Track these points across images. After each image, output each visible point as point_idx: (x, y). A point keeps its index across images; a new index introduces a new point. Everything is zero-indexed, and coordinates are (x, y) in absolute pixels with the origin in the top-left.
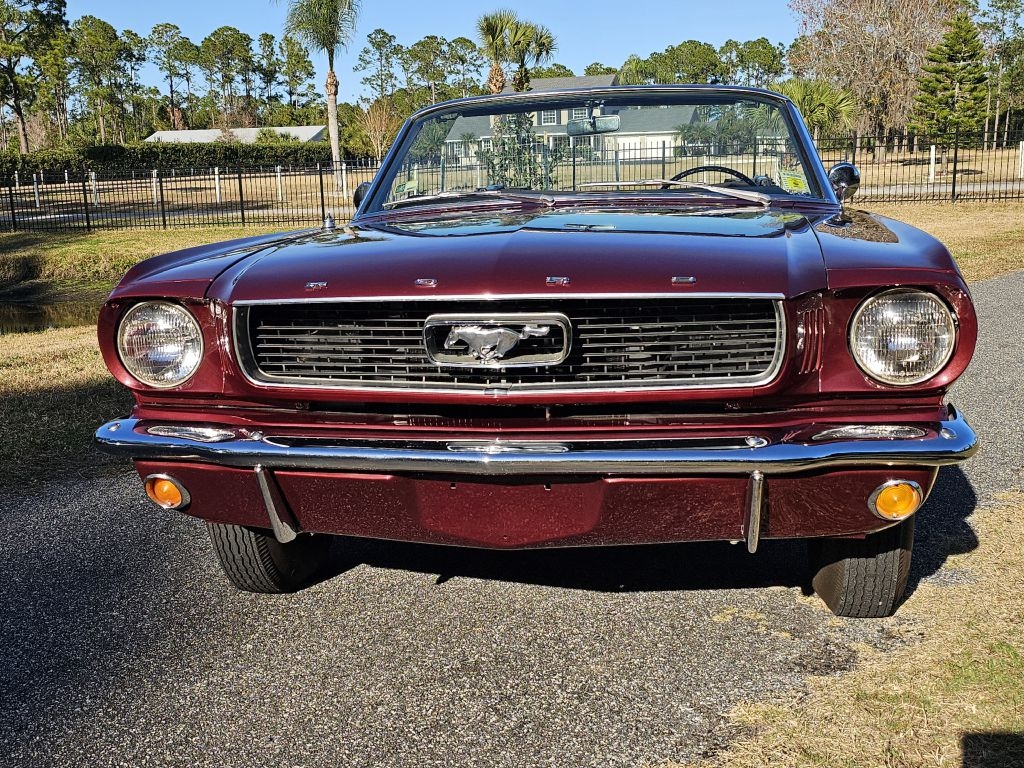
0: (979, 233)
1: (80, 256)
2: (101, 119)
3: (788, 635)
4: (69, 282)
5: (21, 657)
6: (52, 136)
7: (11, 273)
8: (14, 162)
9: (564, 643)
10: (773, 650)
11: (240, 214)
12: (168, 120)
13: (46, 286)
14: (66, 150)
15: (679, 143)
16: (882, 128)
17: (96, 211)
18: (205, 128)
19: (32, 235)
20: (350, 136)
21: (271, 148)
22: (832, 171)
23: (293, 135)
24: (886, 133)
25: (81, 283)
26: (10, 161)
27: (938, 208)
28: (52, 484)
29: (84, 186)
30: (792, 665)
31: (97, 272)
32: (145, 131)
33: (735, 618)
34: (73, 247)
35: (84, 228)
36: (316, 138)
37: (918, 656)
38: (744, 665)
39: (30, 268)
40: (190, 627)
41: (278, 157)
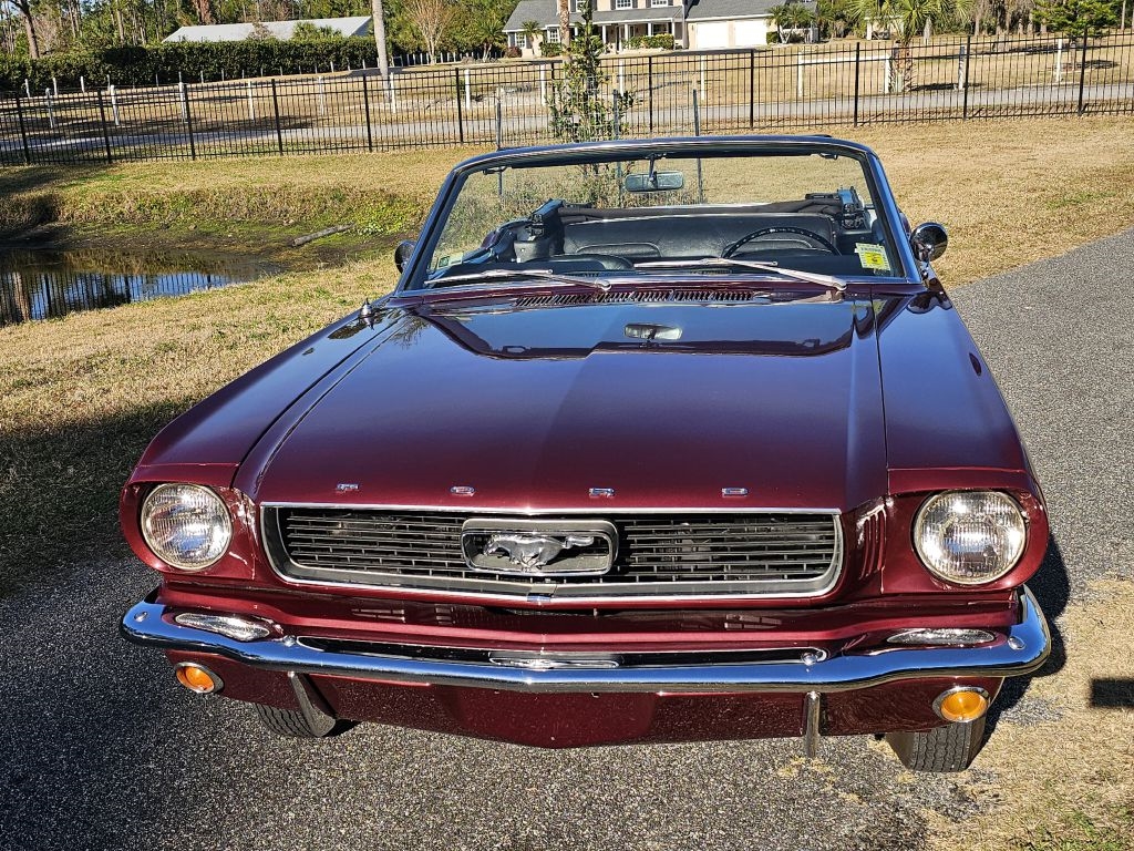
0: (1106, 161)
1: (102, 195)
2: (118, 13)
3: (855, 797)
4: (90, 225)
5: (55, 830)
6: (65, 34)
7: (26, 217)
8: (23, 69)
9: (621, 809)
10: (840, 819)
11: (276, 136)
12: (194, 13)
13: (66, 229)
14: (80, 53)
15: (774, 28)
16: (1004, 12)
17: (117, 133)
18: (235, 21)
19: (48, 169)
20: (399, 29)
21: (310, 45)
22: (919, 231)
23: (334, 29)
24: (1009, 16)
25: (105, 225)
26: (19, 68)
27: (1062, 123)
28: (82, 567)
29: (100, 96)
30: (857, 841)
31: (121, 213)
32: (169, 26)
33: (801, 772)
34: (94, 184)
35: (104, 159)
36: (361, 30)
37: (990, 831)
38: (808, 842)
39: (46, 210)
40: (230, 786)
41: (318, 55)
